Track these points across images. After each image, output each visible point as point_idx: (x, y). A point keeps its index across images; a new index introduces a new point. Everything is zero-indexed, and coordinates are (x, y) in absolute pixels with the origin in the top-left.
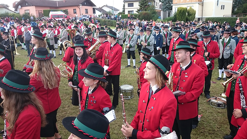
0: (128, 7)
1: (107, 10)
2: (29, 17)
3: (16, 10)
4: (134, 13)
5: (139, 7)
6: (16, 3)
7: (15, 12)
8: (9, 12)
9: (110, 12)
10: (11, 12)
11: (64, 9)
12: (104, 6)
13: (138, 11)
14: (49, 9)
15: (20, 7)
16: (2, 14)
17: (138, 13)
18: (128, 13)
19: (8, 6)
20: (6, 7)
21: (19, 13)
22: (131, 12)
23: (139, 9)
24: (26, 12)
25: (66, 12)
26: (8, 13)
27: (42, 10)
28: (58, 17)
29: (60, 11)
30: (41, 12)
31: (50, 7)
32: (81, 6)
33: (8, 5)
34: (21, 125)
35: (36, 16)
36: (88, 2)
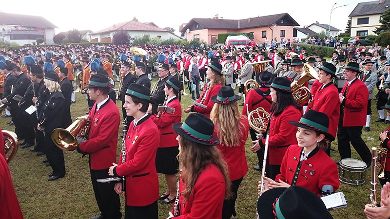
0: (358, 24)
1: (318, 30)
2: (198, 45)
3: (183, 35)
4: (369, 34)
5: (381, 24)
6: (184, 26)
7: (181, 38)
8: (175, 37)
9: (322, 35)
10: (177, 37)
11: (248, 32)
12: (313, 24)
13: (377, 31)
14: (225, 32)
15: (188, 30)
16: (166, 41)
17: (378, 34)
18: (357, 35)
19: (173, 31)
20: (171, 31)
21: (186, 40)
22: (362, 34)
23: (380, 27)
24: (195, 38)
25: (250, 36)
26: (173, 40)
27: (216, 34)
28: (238, 44)
29: (241, 34)
30: (215, 37)
31: (228, 30)
32: (275, 26)
33: (174, 29)
34: (201, 191)
35: (207, 43)
36: (287, 20)
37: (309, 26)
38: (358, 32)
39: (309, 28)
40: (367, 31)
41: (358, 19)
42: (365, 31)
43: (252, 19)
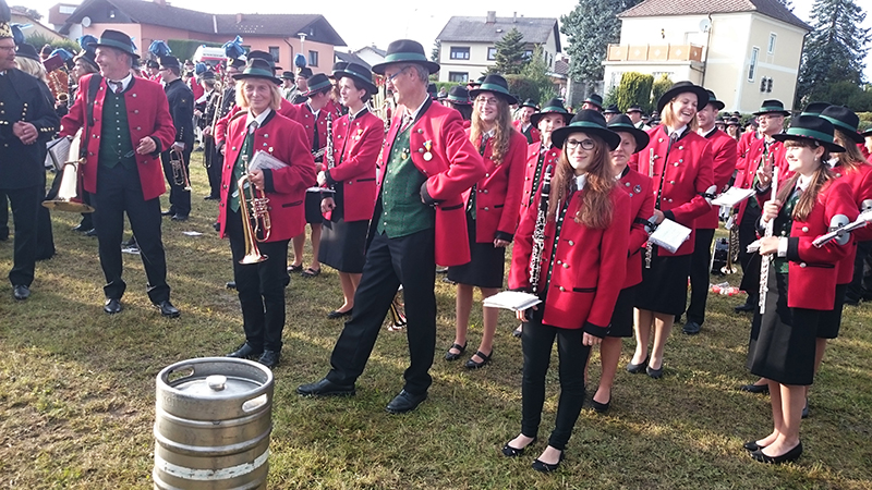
0: (451, 58)
14: (193, 39)
15: (87, 20)
18: (450, 80)
20: (33, 17)
22: (459, 78)
31: (192, 33)
32: (303, 39)
36: (321, 31)
37: (359, 52)
38: (451, 73)
39: (359, 55)
40: (467, 74)
41: (452, 48)
42: (462, 74)
43: (245, 19)
